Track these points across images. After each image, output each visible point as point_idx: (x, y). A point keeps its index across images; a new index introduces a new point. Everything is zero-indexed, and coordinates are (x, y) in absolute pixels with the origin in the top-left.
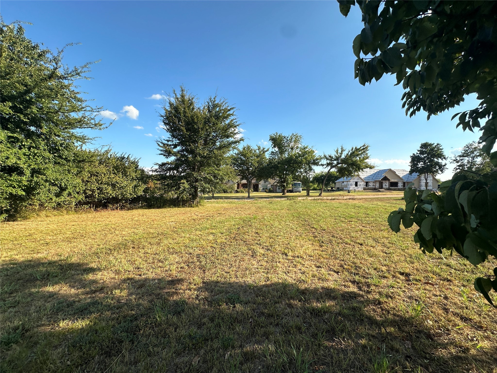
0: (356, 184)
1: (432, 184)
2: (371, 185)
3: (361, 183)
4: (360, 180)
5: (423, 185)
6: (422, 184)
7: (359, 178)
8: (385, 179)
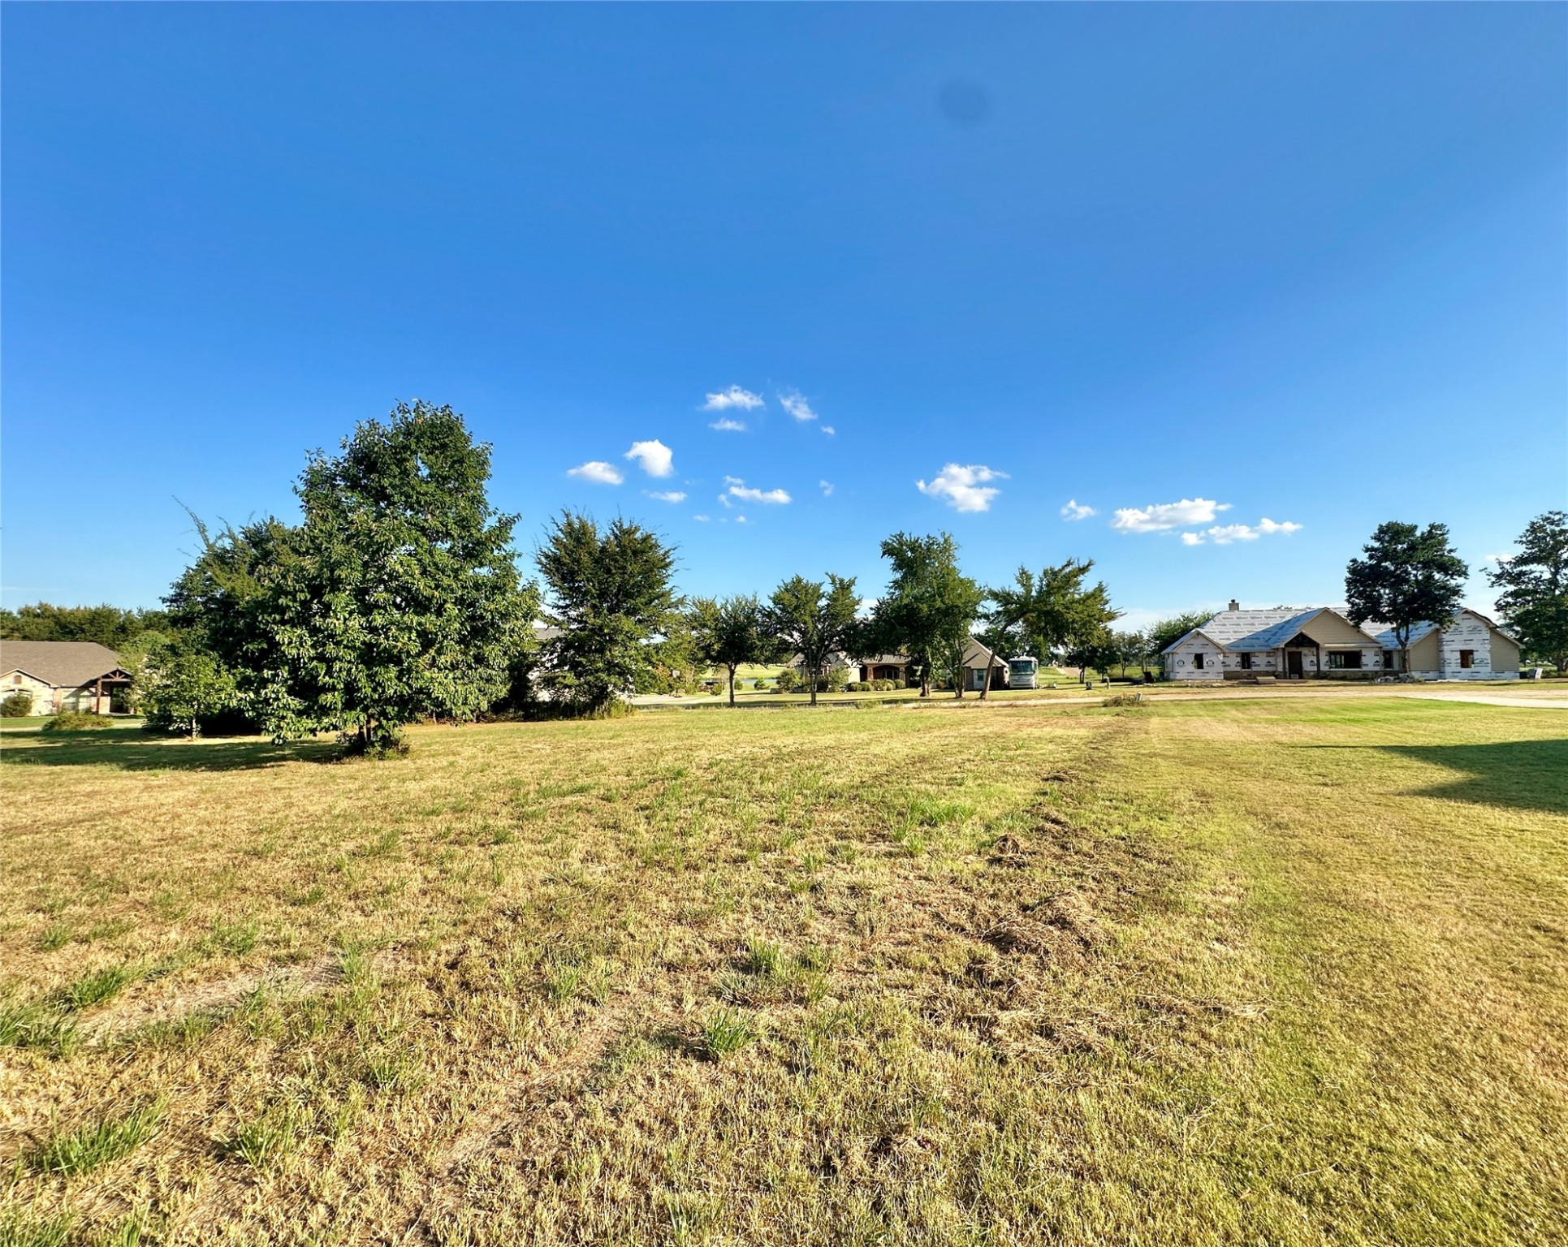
0: (1199, 660)
1: (1488, 656)
2: (1260, 662)
3: (1214, 659)
4: (1210, 649)
5: (1453, 661)
6: (1447, 655)
7: (1206, 642)
8: (1302, 641)
